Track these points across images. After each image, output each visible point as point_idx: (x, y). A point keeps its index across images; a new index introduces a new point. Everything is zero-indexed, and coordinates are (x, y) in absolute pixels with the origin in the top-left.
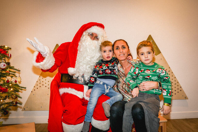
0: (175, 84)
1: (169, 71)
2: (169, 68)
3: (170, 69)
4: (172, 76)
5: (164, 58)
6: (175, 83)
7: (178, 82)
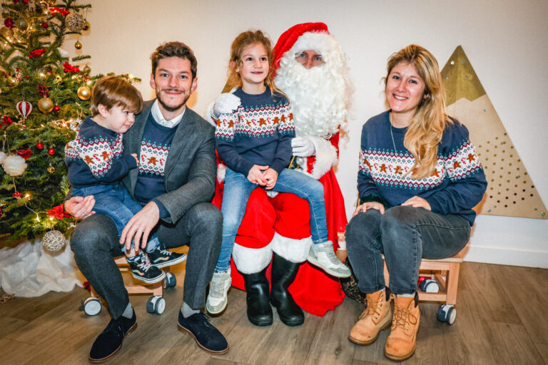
0: (517, 178)
1: (502, 144)
2: (505, 134)
3: (508, 137)
4: (511, 156)
5: (492, 107)
6: (518, 173)
7: (526, 174)
